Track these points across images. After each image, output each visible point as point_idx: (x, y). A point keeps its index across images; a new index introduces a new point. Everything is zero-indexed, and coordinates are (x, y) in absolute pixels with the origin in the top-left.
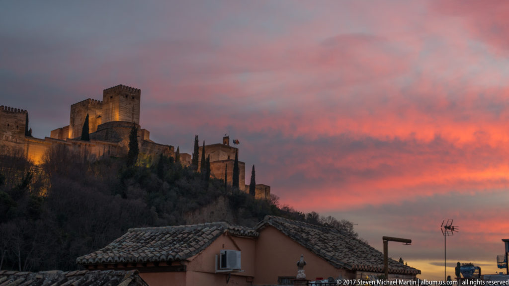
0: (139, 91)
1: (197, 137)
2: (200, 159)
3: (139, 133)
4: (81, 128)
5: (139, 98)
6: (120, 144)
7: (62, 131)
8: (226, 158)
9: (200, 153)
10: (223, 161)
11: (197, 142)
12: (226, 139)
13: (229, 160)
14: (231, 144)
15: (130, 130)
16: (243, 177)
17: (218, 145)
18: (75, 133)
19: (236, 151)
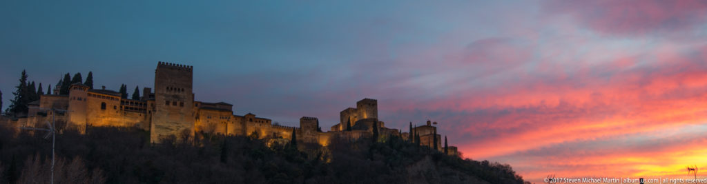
0: (376, 101)
1: (411, 123)
2: (414, 135)
3: (378, 124)
4: (346, 124)
5: (376, 104)
6: (368, 131)
7: (337, 127)
8: (429, 133)
9: (414, 131)
10: (428, 135)
11: (411, 125)
12: (429, 122)
13: (431, 134)
14: (432, 125)
15: (373, 123)
16: (440, 143)
17: (424, 126)
18: (343, 127)
19: (435, 128)
